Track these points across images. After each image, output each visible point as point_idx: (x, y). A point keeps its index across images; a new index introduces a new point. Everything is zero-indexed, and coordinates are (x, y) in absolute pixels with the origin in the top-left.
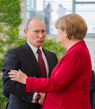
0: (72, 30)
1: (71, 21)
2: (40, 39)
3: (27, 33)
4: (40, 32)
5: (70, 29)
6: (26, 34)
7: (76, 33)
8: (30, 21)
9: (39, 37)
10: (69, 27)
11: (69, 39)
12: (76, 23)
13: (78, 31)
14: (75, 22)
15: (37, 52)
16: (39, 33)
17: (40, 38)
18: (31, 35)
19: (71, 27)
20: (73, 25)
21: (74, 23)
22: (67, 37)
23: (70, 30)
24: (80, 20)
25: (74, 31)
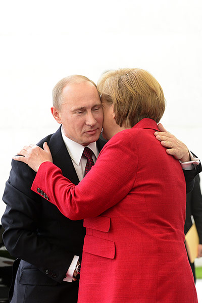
0: (126, 107)
1: (129, 88)
2: (90, 127)
3: (60, 116)
4: (89, 111)
5: (124, 104)
6: (56, 117)
7: (135, 114)
8: (62, 88)
9: (87, 123)
10: (122, 100)
11: (118, 124)
12: (139, 94)
13: (140, 112)
14: (137, 92)
15: (83, 156)
16: (86, 115)
17: (88, 125)
18: (68, 120)
19: (127, 101)
20: (131, 98)
21: (135, 93)
22: (115, 118)
23: (122, 107)
24: (150, 88)
25: (133, 110)
